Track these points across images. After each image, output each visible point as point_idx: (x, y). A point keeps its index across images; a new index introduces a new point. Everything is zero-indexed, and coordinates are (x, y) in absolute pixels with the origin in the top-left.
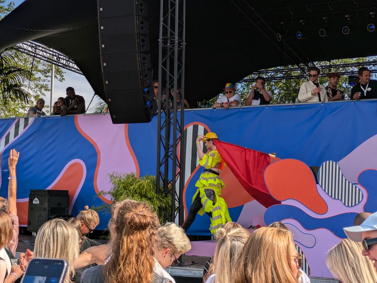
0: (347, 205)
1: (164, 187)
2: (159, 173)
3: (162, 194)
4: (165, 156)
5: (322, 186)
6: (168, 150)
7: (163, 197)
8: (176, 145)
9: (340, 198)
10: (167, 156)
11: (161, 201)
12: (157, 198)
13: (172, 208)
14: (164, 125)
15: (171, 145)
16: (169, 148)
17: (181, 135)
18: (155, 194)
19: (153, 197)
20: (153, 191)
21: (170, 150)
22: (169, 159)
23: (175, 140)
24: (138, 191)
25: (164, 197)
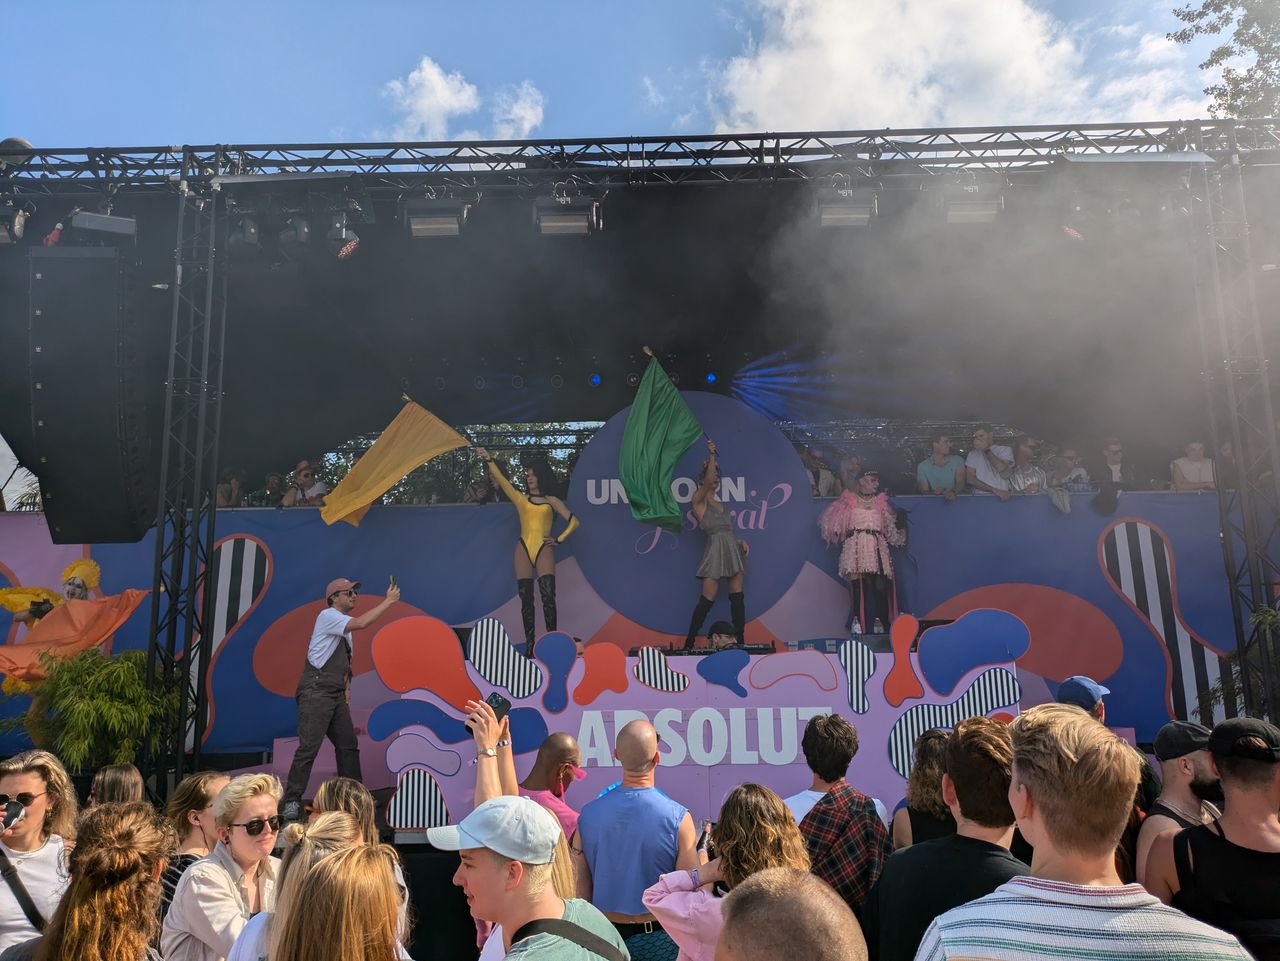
0: (515, 695)
1: (165, 674)
2: (155, 647)
3: (159, 689)
4: (170, 610)
5: (474, 664)
6: (177, 599)
7: (161, 693)
8: (195, 591)
9: (504, 684)
10: (173, 611)
11: (156, 703)
12: (147, 698)
13: (180, 715)
14: (171, 549)
15: (184, 589)
16: (178, 596)
17: (206, 568)
18: (145, 690)
19: (140, 698)
20: (139, 684)
21: (180, 599)
22: (179, 617)
23: (193, 579)
24: (105, 686)
25: (164, 694)
